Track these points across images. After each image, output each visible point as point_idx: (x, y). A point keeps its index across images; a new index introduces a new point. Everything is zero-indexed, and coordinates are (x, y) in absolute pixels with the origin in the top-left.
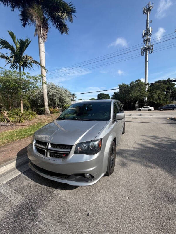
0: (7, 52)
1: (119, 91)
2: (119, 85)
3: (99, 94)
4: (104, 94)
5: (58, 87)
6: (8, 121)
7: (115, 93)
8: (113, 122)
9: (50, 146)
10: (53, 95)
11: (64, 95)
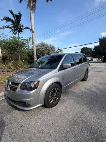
0: (10, 24)
1: (99, 45)
2: (100, 39)
3: (82, 48)
4: (87, 48)
5: (47, 44)
6: (11, 69)
7: (95, 46)
8: (59, 71)
9: (10, 83)
10: (43, 51)
11: (51, 50)
